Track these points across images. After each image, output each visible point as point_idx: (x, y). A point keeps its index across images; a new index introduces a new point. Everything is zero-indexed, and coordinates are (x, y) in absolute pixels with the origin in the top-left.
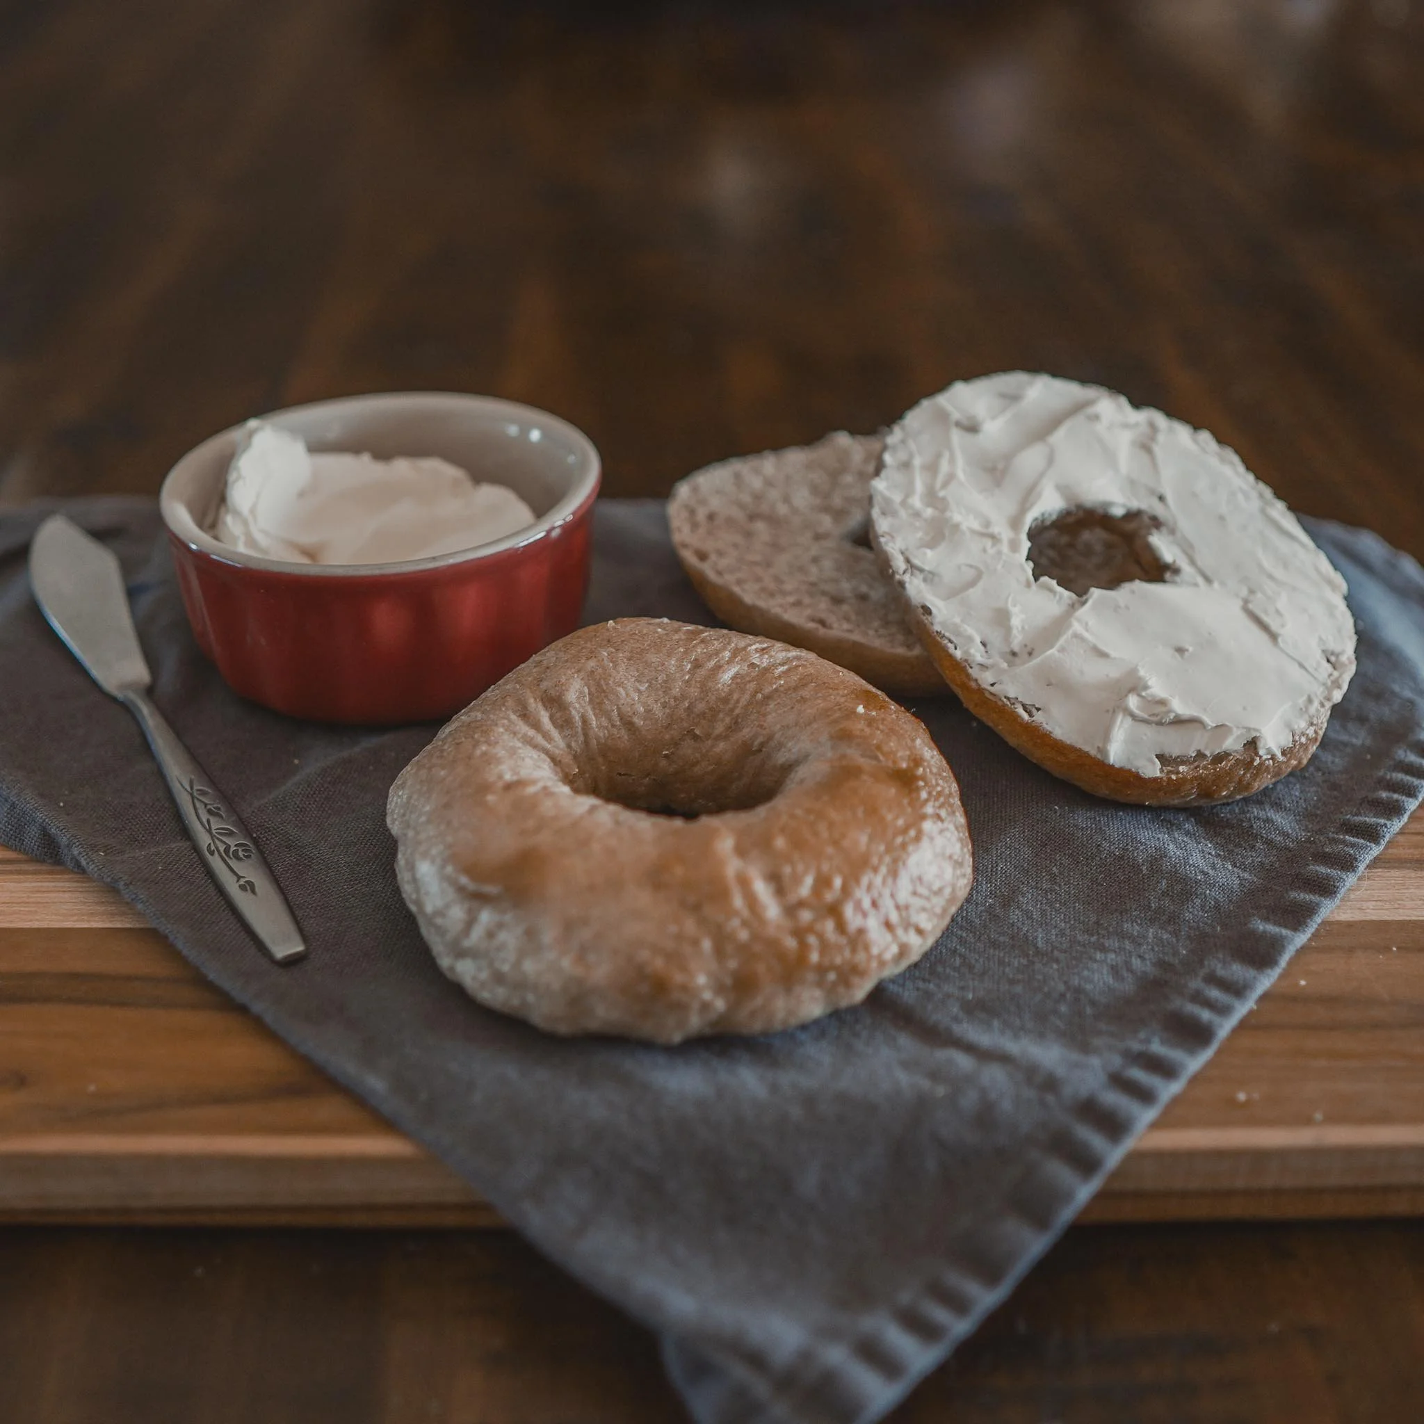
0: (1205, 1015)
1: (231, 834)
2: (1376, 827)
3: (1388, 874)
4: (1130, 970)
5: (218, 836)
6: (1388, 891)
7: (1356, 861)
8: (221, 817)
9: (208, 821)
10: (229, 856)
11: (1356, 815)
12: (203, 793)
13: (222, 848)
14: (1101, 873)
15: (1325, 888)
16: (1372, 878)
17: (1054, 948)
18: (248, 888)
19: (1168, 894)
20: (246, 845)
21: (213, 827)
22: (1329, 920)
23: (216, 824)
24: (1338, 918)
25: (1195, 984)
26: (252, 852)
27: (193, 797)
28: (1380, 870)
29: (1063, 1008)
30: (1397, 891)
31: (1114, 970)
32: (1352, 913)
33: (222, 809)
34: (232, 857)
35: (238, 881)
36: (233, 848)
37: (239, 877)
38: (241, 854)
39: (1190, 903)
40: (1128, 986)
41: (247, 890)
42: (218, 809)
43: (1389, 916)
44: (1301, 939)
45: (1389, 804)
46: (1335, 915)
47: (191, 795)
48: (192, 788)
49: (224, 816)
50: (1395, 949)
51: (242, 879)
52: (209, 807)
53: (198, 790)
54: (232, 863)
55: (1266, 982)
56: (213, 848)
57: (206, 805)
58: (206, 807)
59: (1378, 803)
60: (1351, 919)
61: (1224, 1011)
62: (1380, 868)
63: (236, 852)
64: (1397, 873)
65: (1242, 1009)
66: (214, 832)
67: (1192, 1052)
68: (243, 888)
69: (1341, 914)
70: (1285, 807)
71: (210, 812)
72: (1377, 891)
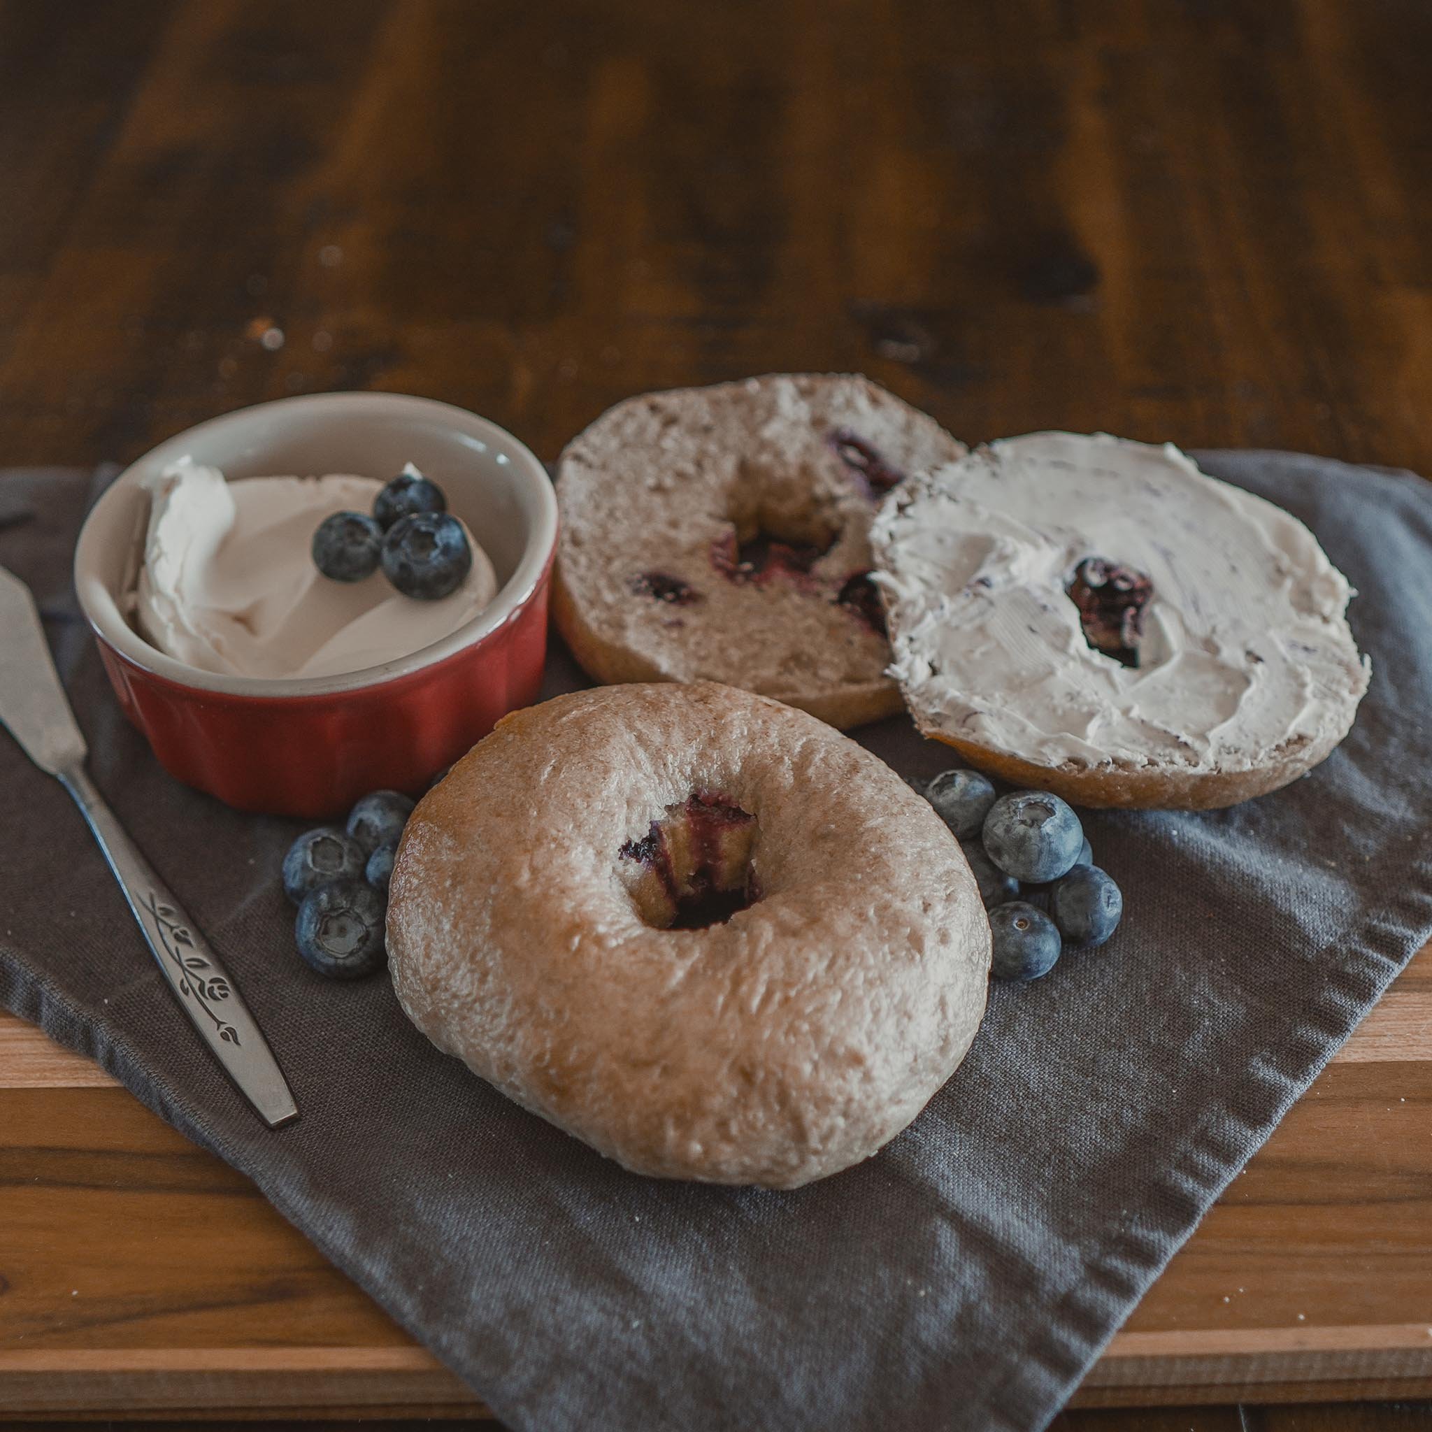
0: (1189, 1185)
1: (203, 965)
2: (1403, 940)
3: (1406, 999)
4: (1120, 1124)
5: (188, 968)
6: (1404, 1023)
7: (1375, 987)
8: (189, 943)
9: (177, 949)
10: (204, 996)
11: (1385, 920)
12: (167, 912)
13: (196, 985)
14: (1102, 1000)
15: (1336, 1023)
16: (1389, 1005)
17: (1046, 1090)
18: (231, 1038)
19: (1169, 1029)
20: (221, 981)
21: (184, 958)
22: (1337, 1061)
23: (187, 953)
24: (1349, 1060)
25: (1184, 1145)
26: (228, 990)
27: (157, 919)
28: (1399, 994)
29: (1048, 1173)
30: (1415, 1022)
31: (1104, 1125)
32: (1363, 1052)
33: (189, 932)
34: (207, 995)
35: (218, 1028)
36: (208, 985)
37: (220, 1024)
38: (217, 992)
39: (1191, 1038)
40: (1115, 1146)
41: (229, 1040)
42: (184, 932)
43: (1401, 1056)
44: (1299, 1089)
45: (1420, 909)
46: (1345, 1055)
47: (154, 914)
48: (153, 906)
49: (193, 943)
50: (1403, 1100)
51: (222, 1026)
52: (176, 931)
53: (161, 909)
54: (210, 1004)
55: (1257, 1142)
56: (186, 985)
57: (172, 928)
58: (171, 931)
59: (1409, 906)
60: (1362, 1060)
61: (1209, 1180)
62: (1400, 990)
63: (211, 989)
64: (1417, 998)
65: (1230, 1176)
66: (185, 964)
67: (1173, 1232)
68: (224, 1036)
69: (1352, 1053)
70: (1311, 898)
71: (177, 937)
72: (1393, 1023)
